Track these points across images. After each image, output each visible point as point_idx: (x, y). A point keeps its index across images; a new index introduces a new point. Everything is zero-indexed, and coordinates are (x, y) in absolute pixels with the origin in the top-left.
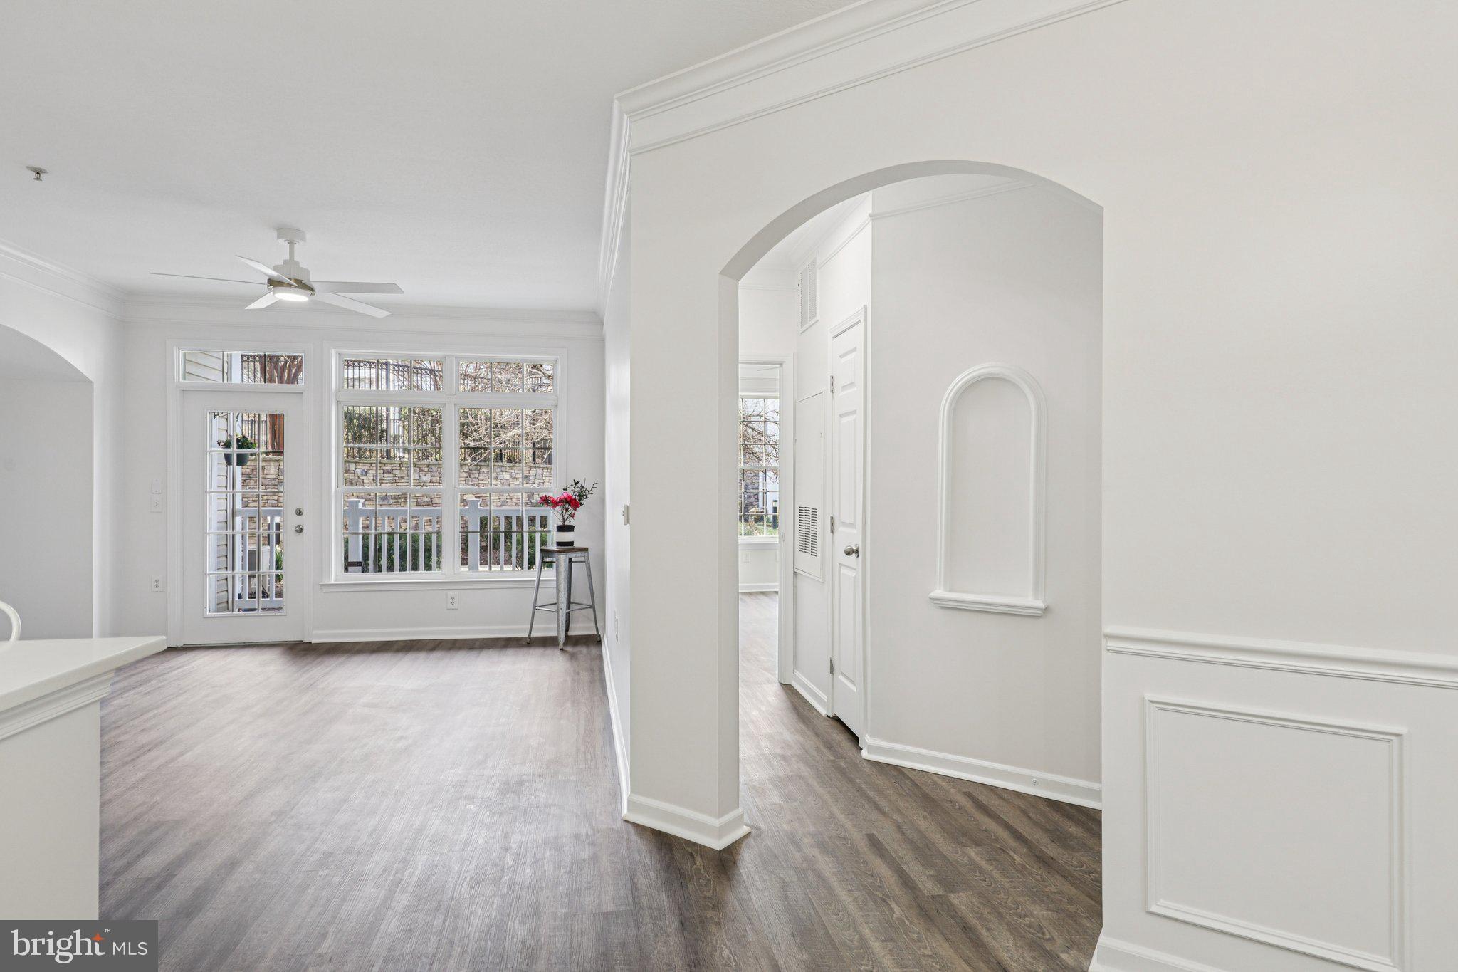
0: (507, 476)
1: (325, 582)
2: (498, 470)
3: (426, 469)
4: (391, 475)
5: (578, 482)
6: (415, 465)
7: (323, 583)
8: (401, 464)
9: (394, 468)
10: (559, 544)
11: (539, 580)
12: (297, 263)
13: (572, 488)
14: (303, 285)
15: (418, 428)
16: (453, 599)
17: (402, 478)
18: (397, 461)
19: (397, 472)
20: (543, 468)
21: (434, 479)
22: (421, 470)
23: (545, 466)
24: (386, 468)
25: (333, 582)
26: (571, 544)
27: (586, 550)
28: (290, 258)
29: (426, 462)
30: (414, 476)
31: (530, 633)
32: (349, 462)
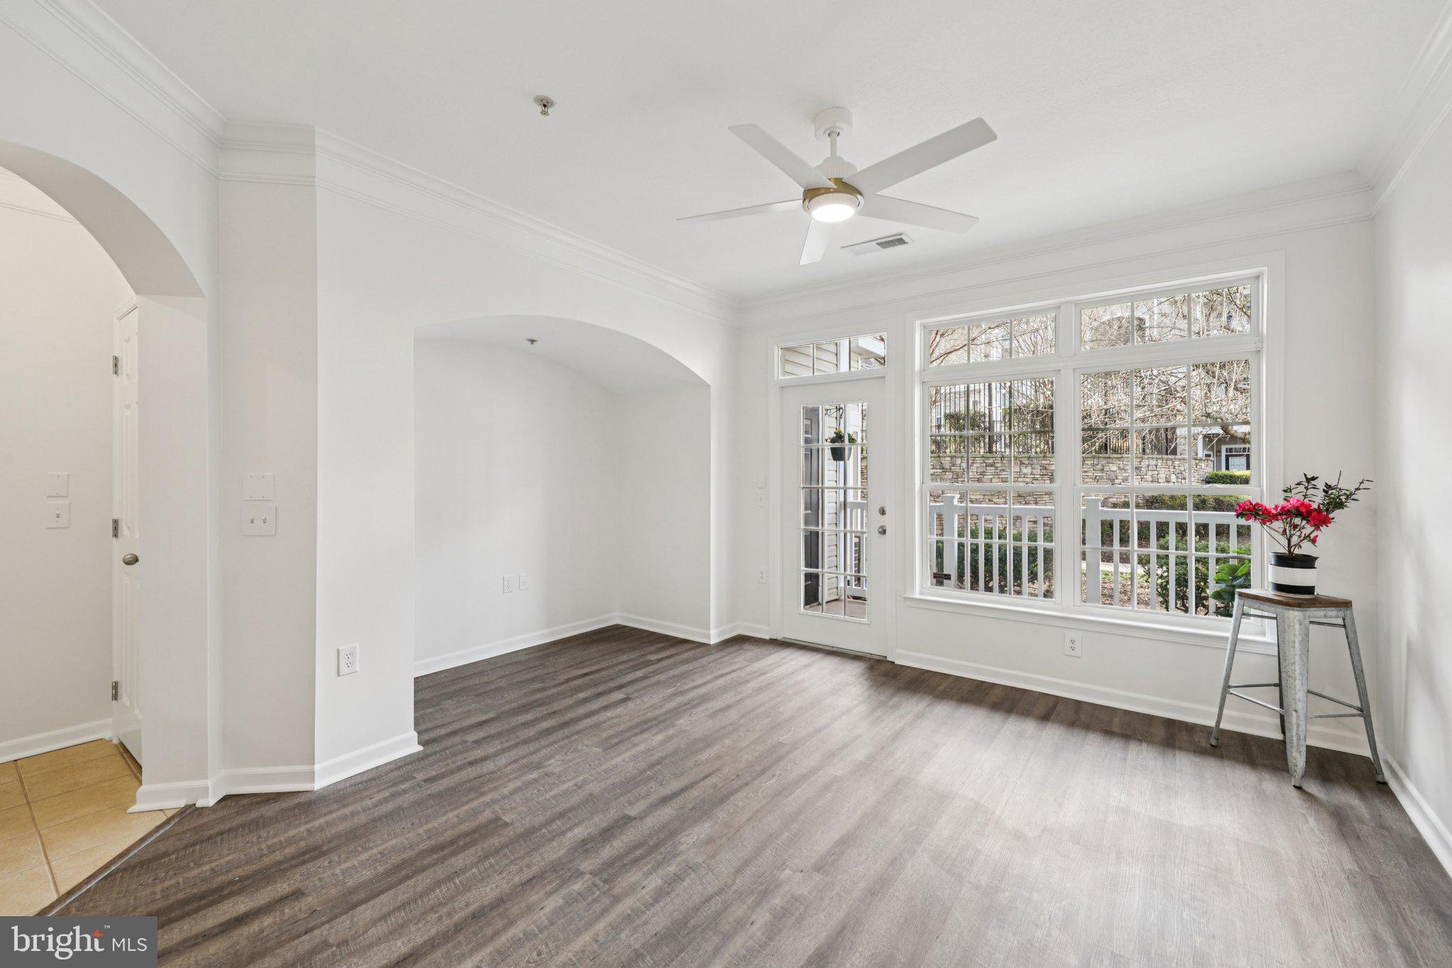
0: (1114, 468)
1: (908, 595)
2: (1104, 462)
3: (1027, 462)
4: (993, 468)
5: (1314, 479)
6: (1016, 458)
7: (907, 596)
8: (1002, 457)
9: (996, 461)
10: (1280, 588)
11: (1235, 641)
12: (840, 159)
13: (1301, 488)
14: (845, 187)
15: (1018, 424)
16: (1073, 642)
17: (1004, 470)
18: (999, 455)
19: (998, 465)
20: (1157, 459)
21: (1035, 472)
22: (1022, 463)
23: (1160, 456)
24: (989, 461)
25: (917, 596)
26: (1309, 590)
27: (1346, 604)
28: (831, 154)
29: (1026, 455)
30: (1015, 468)
31: (1218, 722)
32: (955, 457)
